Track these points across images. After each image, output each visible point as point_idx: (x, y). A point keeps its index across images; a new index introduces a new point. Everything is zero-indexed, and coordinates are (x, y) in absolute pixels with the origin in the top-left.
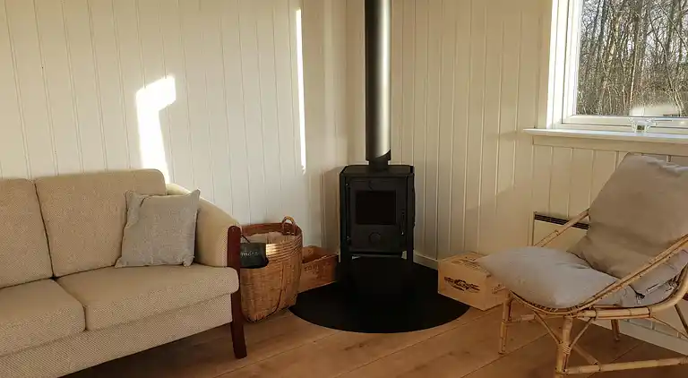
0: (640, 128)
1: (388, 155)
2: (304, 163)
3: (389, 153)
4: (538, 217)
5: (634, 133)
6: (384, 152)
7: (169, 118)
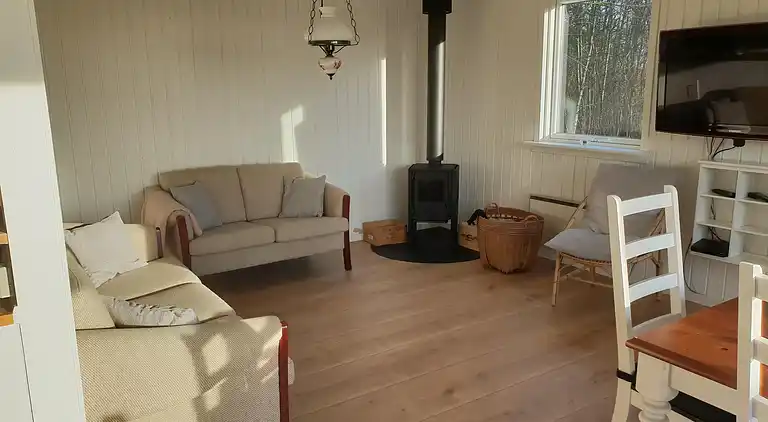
0: (585, 142)
1: (442, 156)
2: (385, 162)
3: (442, 155)
4: (532, 197)
5: (582, 145)
6: (439, 154)
7: (301, 132)
